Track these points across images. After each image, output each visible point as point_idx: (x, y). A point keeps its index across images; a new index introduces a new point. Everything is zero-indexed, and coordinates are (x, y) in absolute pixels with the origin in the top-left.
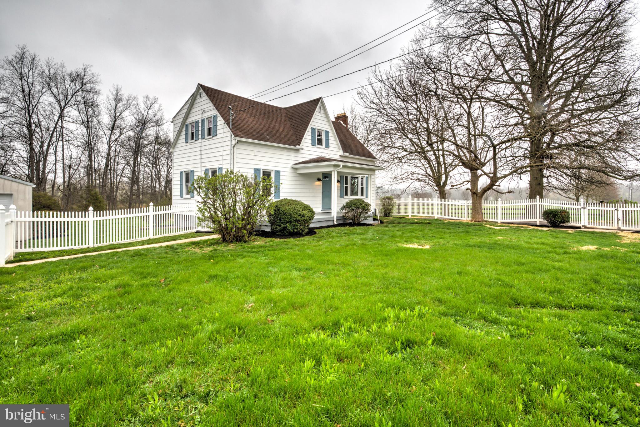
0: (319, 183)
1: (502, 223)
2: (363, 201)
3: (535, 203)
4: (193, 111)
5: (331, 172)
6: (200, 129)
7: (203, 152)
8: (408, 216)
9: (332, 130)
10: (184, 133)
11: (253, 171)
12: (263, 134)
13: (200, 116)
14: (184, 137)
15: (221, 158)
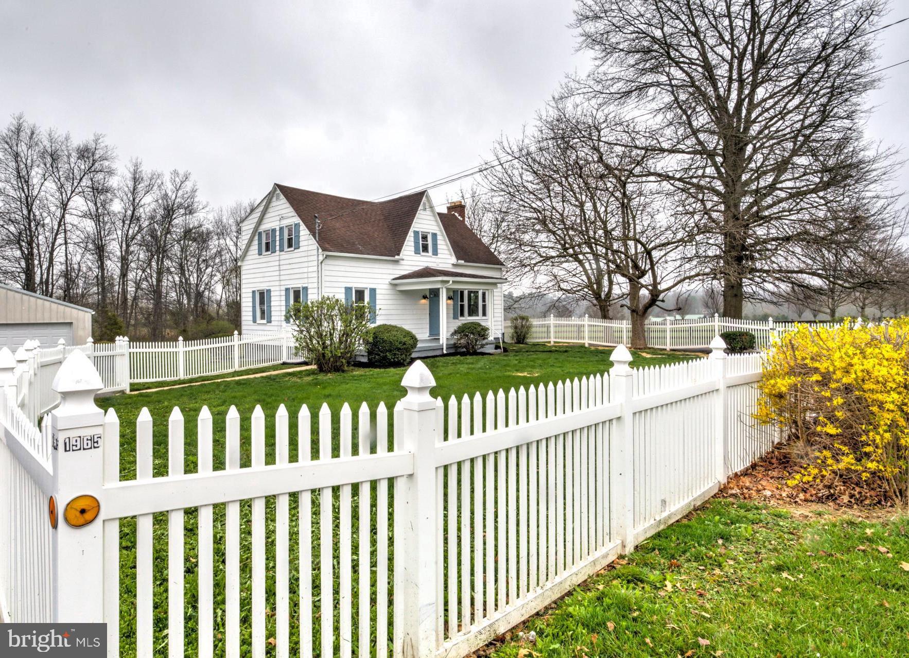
0: (425, 302)
1: (672, 350)
2: (479, 325)
3: (713, 324)
4: (267, 216)
5: (438, 289)
6: (278, 238)
7: (282, 268)
8: (550, 342)
9: (441, 231)
10: (256, 242)
11: (343, 290)
12: (354, 243)
13: (278, 223)
14: (256, 247)
15: (305, 276)
